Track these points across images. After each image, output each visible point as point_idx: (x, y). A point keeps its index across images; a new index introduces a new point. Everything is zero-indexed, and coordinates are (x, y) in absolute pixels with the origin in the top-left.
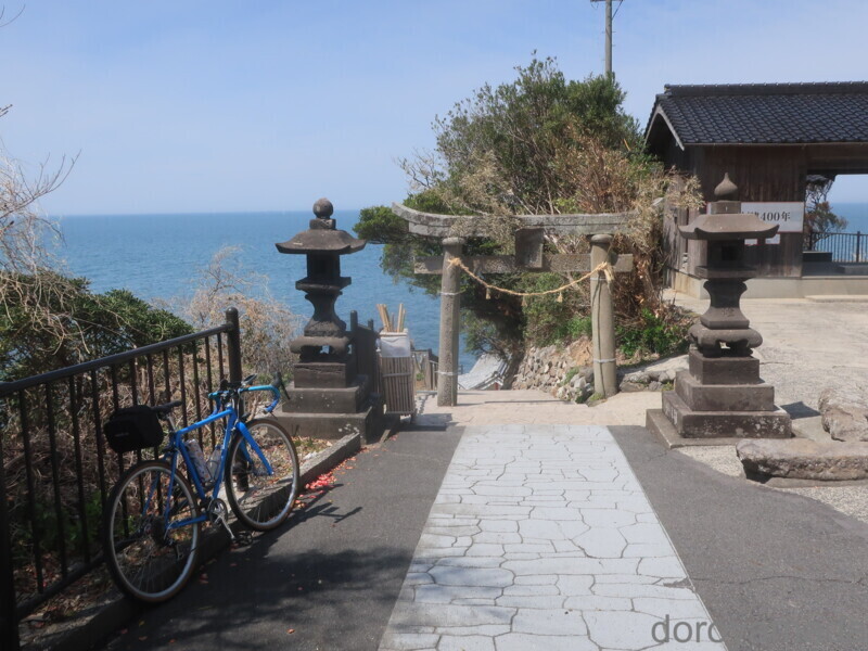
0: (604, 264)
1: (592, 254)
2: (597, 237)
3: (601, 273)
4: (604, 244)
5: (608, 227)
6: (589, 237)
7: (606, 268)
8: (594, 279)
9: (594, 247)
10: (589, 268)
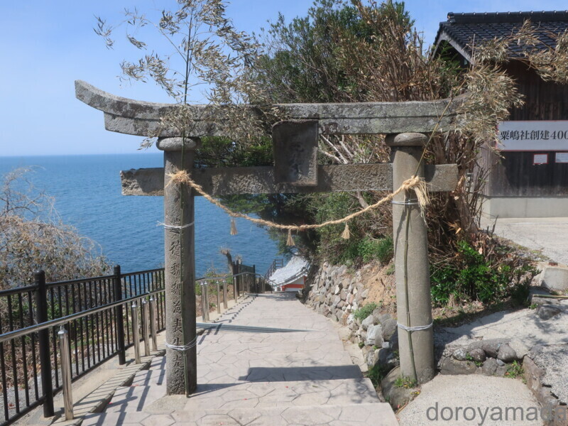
0: (414, 180)
1: (394, 165)
2: (404, 137)
3: (410, 194)
4: (413, 148)
5: (419, 121)
6: (390, 136)
7: (417, 185)
8: (398, 203)
9: (398, 154)
10: (391, 186)
